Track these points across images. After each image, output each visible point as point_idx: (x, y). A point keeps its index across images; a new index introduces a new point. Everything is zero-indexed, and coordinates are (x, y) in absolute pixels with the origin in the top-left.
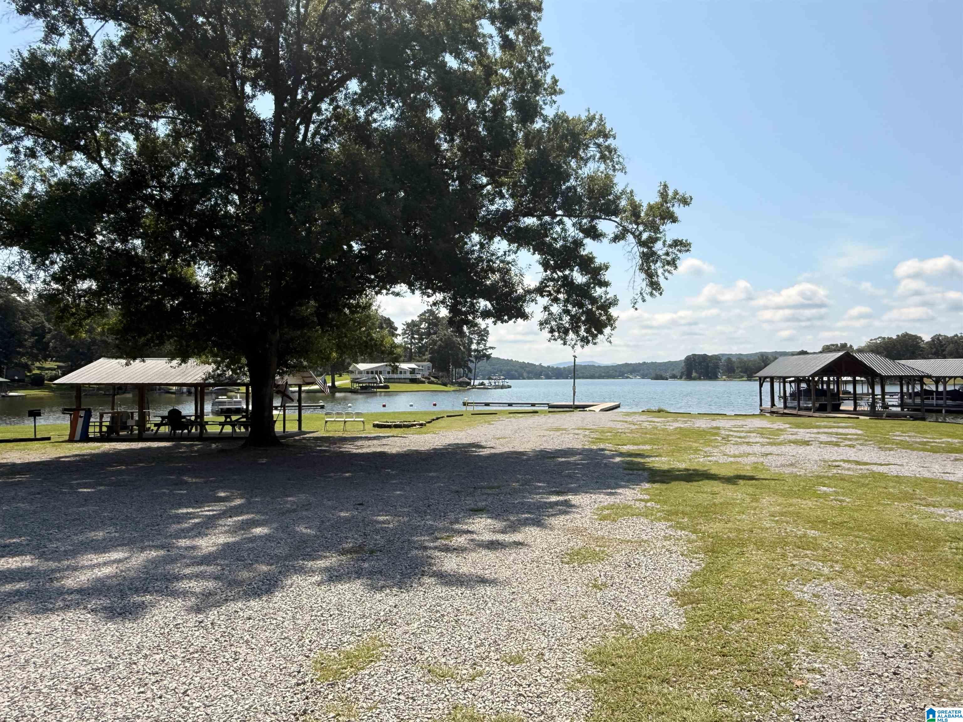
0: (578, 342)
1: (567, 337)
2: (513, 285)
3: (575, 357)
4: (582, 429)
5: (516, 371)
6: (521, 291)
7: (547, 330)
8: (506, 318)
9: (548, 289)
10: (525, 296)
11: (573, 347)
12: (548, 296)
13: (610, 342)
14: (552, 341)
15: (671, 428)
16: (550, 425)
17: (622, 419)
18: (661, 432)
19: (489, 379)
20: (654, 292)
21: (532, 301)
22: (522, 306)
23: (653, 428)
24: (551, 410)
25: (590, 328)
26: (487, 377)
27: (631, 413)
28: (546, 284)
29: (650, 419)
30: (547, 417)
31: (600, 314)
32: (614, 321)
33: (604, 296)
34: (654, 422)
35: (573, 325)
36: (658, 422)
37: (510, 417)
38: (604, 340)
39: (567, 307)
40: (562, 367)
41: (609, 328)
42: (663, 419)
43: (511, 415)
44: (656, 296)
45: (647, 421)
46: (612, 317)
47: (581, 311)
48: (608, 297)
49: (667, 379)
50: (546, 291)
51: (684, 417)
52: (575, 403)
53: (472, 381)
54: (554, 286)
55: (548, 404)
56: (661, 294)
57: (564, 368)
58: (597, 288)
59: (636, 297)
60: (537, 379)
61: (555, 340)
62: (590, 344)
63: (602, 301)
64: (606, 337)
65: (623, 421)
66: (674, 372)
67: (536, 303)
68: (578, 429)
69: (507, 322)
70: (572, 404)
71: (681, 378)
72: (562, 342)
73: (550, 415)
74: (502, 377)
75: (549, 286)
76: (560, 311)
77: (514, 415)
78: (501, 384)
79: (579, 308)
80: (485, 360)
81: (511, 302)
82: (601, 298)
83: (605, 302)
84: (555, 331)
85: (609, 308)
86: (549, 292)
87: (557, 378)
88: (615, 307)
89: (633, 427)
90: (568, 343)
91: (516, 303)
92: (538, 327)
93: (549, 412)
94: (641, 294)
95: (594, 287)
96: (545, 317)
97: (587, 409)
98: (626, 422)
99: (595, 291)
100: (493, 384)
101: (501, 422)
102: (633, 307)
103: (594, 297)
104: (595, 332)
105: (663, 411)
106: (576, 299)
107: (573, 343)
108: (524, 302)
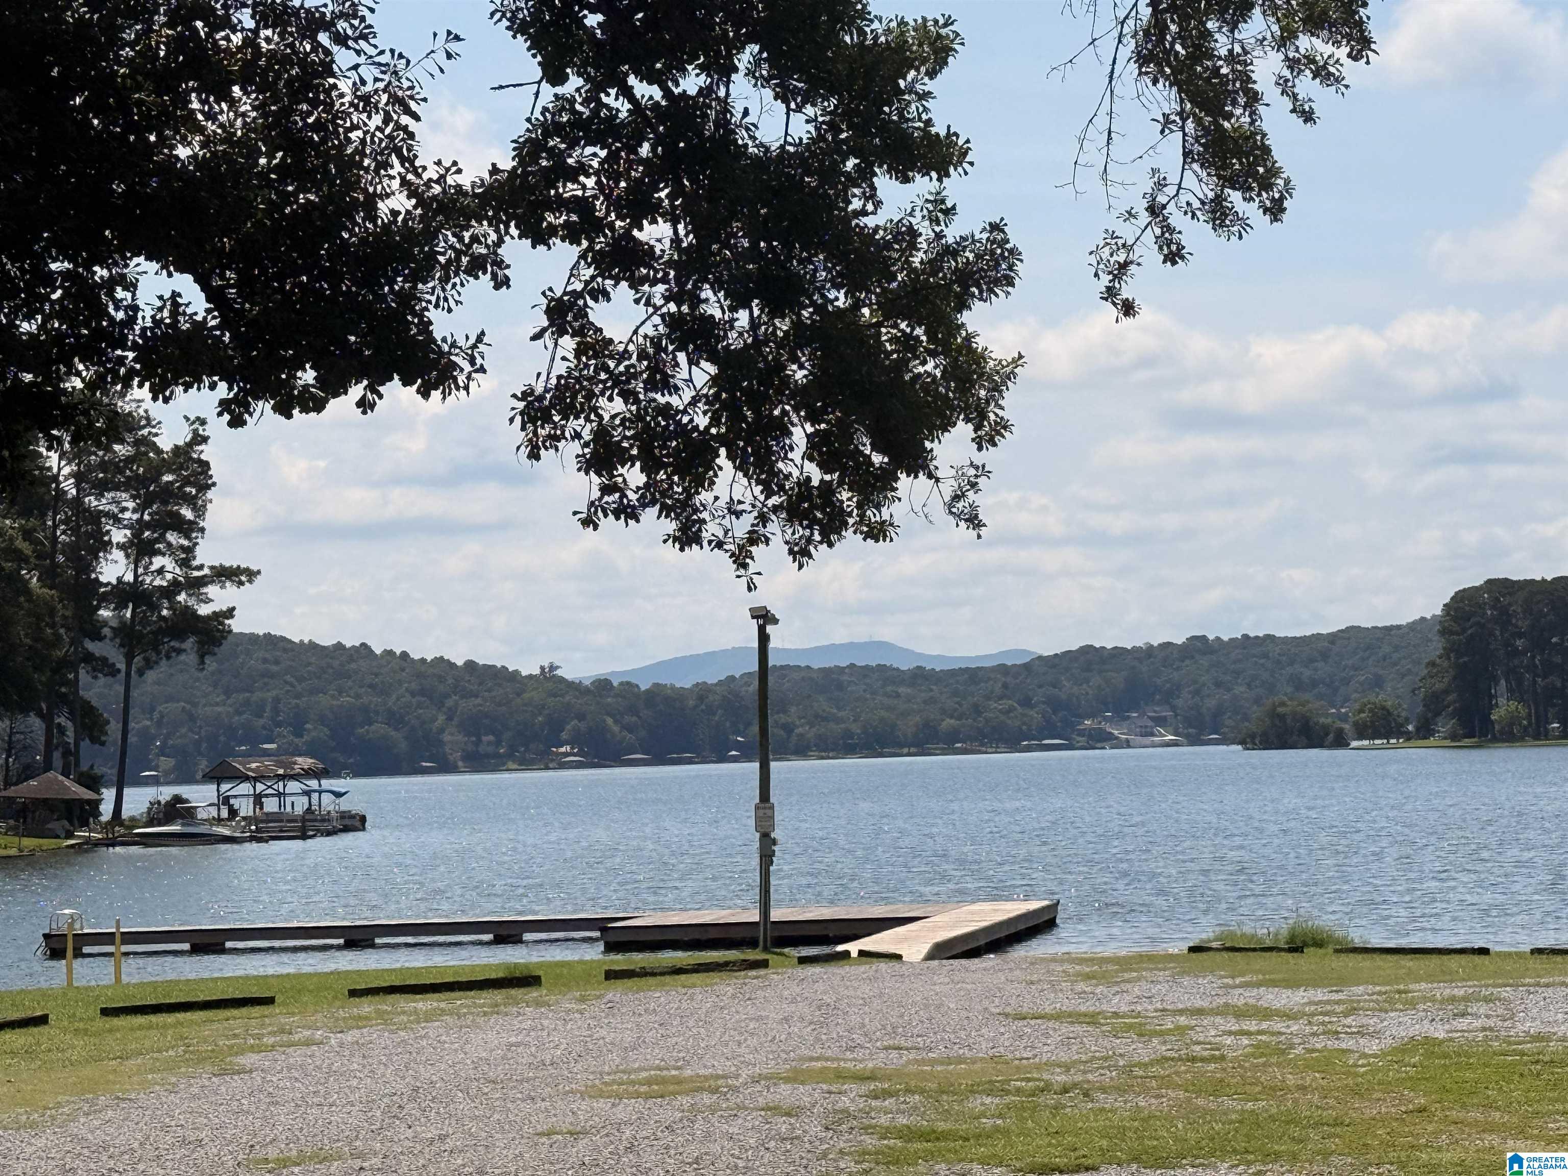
0: (774, 527)
1: (705, 496)
2: (351, 164)
3: (764, 617)
4: (821, 1076)
5: (395, 719)
6: (401, 202)
7: (571, 449)
8: (308, 376)
9: (571, 190)
10: (431, 235)
11: (741, 559)
12: (572, 235)
13: (973, 521)
14: (608, 523)
15: (1374, 1047)
16: (615, 1058)
17: (1066, 1004)
18: (1312, 1078)
19: (217, 775)
20: (1235, 197)
21: (476, 267)
22: (408, 300)
23: (1260, 1050)
24: (620, 961)
25: (844, 432)
26: (203, 765)
27: (1125, 963)
28: (557, 156)
29: (1241, 998)
30: (596, 1008)
31: (907, 343)
32: (996, 389)
33: (925, 230)
34: (1267, 1014)
35: (736, 417)
36: (1288, 1015)
37: (360, 1022)
38: (938, 509)
39: (696, 301)
40: (686, 682)
41: (963, 430)
42: (1320, 995)
43: (366, 1006)
44: (1244, 223)
45: (1224, 1011)
46: (979, 358)
47: (783, 326)
48: (952, 234)
49: (1341, 742)
50: (561, 204)
51: (1450, 978)
52: (776, 915)
53: (108, 795)
54: (610, 169)
55: (601, 924)
56: (1275, 211)
57: (702, 691)
58: (884, 183)
59: (1127, 232)
60: (526, 764)
61: (627, 512)
62: (851, 540)
63: (917, 260)
64: (948, 488)
65: (1075, 1017)
66: (1385, 697)
67: (502, 283)
68: (796, 1077)
69: (319, 406)
70: (754, 916)
71: (1425, 731)
72: (670, 526)
73: (616, 992)
74: (304, 762)
75: (583, 169)
76: (653, 327)
77: (387, 1004)
78: (300, 805)
79: (775, 309)
80: (189, 658)
81: (335, 278)
82: (913, 246)
83: (933, 265)
84: (625, 458)
85: (963, 305)
86: (582, 205)
87: (659, 759)
88: (1000, 301)
89: (1143, 1052)
90: (711, 530)
91: (371, 282)
92: (517, 435)
93: (611, 975)
94: (1155, 210)
95: (865, 175)
96: (560, 368)
97: (853, 948)
98: (1092, 1019)
99: (871, 195)
100: (246, 808)
101: (297, 1055)
102: (1110, 293)
103: (867, 236)
104: (877, 459)
105: (1319, 943)
106: (753, 253)
107: (742, 527)
108: (422, 273)
